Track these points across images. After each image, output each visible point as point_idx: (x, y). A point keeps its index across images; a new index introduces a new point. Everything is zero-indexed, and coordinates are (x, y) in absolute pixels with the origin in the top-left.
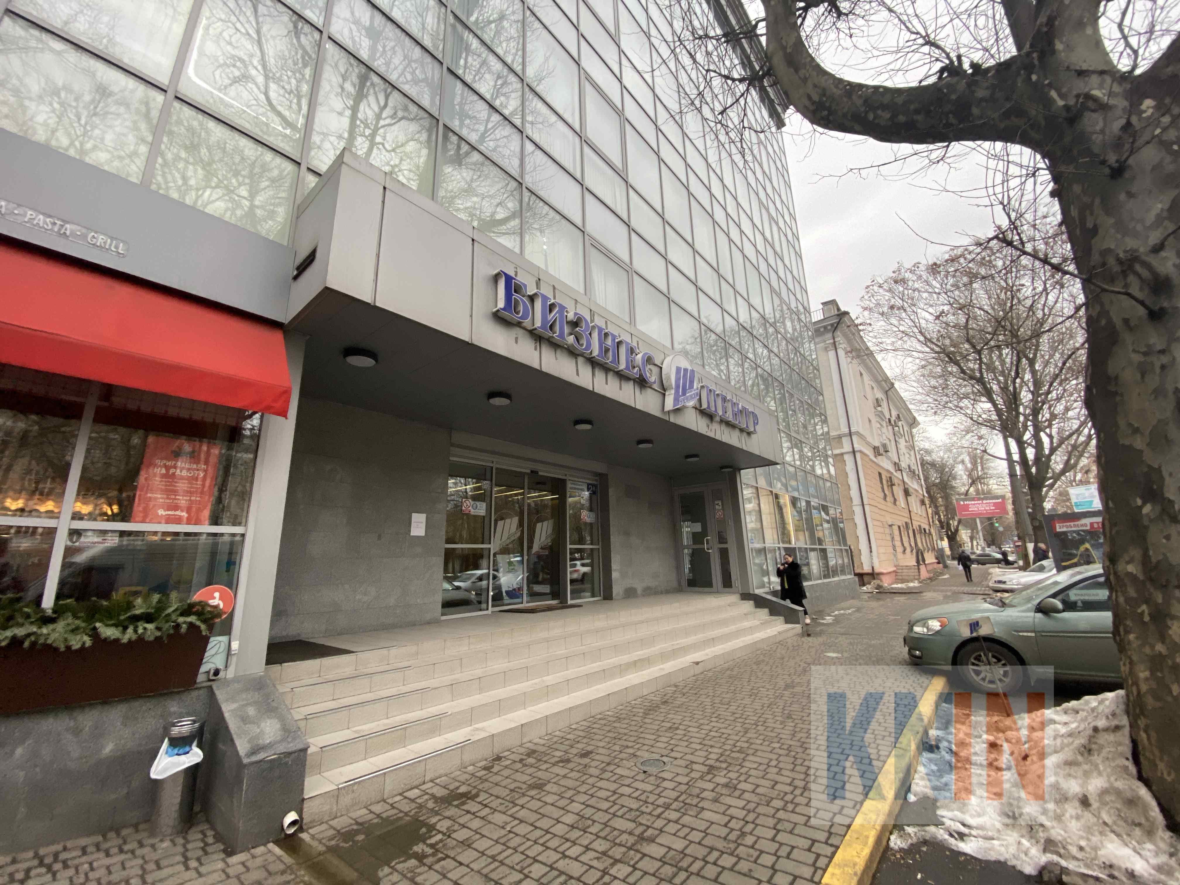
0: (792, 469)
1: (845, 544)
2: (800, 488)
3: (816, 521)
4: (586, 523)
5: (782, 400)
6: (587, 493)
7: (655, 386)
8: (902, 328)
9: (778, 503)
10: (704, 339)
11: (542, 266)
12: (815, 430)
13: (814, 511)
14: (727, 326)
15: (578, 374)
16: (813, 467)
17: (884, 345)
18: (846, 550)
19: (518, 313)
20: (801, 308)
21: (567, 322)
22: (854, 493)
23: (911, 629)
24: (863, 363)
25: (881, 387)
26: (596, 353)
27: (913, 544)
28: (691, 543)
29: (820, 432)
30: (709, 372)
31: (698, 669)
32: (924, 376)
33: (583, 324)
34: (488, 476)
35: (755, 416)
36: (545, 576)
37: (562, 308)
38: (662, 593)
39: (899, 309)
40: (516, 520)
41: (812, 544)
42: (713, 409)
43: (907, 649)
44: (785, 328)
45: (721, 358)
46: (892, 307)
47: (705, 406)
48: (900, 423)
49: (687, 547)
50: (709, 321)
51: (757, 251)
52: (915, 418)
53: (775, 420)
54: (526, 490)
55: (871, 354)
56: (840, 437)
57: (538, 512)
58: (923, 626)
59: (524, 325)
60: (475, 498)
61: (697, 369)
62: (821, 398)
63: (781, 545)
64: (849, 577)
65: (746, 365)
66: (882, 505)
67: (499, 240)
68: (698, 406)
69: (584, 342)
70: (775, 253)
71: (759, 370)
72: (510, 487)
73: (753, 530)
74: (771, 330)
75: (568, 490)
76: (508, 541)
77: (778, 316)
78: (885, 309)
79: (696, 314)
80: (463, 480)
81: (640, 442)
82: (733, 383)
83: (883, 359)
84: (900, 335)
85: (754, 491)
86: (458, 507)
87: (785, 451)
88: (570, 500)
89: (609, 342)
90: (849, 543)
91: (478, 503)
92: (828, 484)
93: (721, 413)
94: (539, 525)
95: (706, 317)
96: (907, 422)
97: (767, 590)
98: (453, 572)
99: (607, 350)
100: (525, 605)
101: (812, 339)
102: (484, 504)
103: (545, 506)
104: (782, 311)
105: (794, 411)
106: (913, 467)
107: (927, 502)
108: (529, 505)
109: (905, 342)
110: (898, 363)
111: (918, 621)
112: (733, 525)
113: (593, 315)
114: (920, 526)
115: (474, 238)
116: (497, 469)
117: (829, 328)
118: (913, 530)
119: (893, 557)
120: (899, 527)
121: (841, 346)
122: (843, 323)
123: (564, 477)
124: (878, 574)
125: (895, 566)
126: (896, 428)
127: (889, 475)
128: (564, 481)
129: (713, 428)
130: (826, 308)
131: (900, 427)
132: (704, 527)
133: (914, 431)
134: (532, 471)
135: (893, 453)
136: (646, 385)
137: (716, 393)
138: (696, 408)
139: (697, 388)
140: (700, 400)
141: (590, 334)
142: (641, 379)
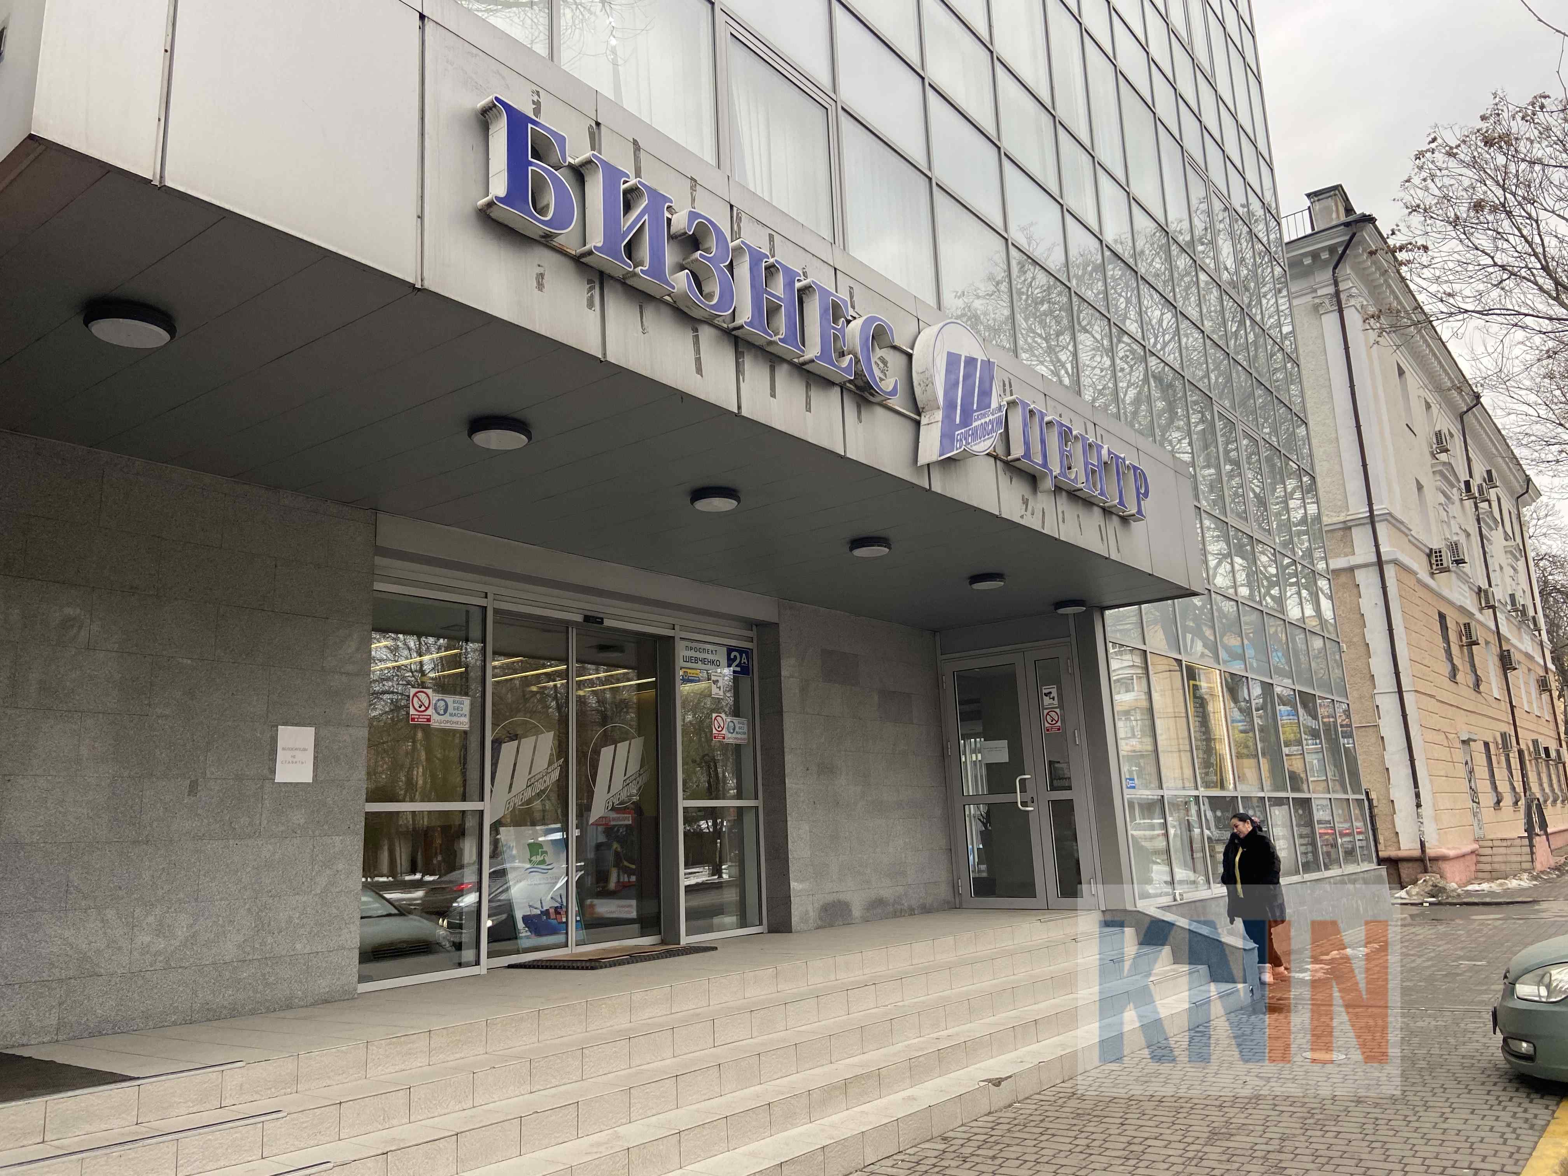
0: (1228, 607)
1: (1356, 785)
2: (1250, 652)
3: (1286, 732)
4: (725, 747)
5: (1208, 438)
6: (727, 672)
7: (896, 402)
8: (1500, 258)
9: (1196, 688)
10: (1017, 284)
11: (607, 91)
12: (1287, 509)
13: (1282, 709)
14: (1073, 252)
15: (699, 370)
16: (1280, 601)
17: (1459, 301)
18: (1359, 802)
19: (542, 211)
20: (1256, 205)
21: (672, 237)
22: (1380, 665)
23: (1510, 990)
24: (1407, 343)
25: (1450, 404)
26: (745, 316)
27: (1519, 788)
28: (983, 789)
29: (1297, 515)
30: (1030, 369)
31: (1001, 1096)
32: (1551, 376)
33: (712, 243)
34: (475, 631)
35: (1140, 475)
36: (625, 878)
37: (658, 200)
38: (911, 912)
39: (1494, 209)
40: (547, 741)
41: (1276, 789)
42: (1039, 460)
43: (1499, 1036)
44: (1216, 259)
45: (1058, 334)
46: (1478, 206)
47: (1017, 451)
48: (1493, 494)
49: (974, 800)
50: (1029, 239)
51: (1151, 60)
52: (1528, 480)
53: (1188, 484)
54: (574, 665)
55: (1426, 322)
56: (1346, 528)
57: (605, 719)
58: (1539, 983)
59: (560, 241)
60: (443, 687)
61: (1001, 359)
62: (1301, 431)
63: (1202, 792)
64: (1366, 866)
65: (1122, 350)
66: (1445, 690)
67: (492, 20)
68: (1000, 452)
69: (714, 287)
70: (1196, 65)
71: (1153, 362)
72: (536, 658)
73: (1136, 757)
74: (1183, 262)
75: (680, 662)
76: (529, 794)
77: (1199, 225)
78: (1462, 211)
79: (998, 224)
80: (412, 642)
81: (858, 542)
82: (1088, 395)
83: (1455, 334)
84: (1498, 275)
85: (1138, 660)
86: (399, 708)
87: (1212, 563)
88: (685, 689)
89: (778, 288)
90: (1364, 786)
91: (450, 699)
92: (1318, 643)
93: (1056, 471)
94: (606, 753)
95: (1023, 229)
96: (1511, 490)
97: (1166, 900)
98: (392, 873)
99: (773, 310)
100: (572, 951)
101: (1283, 283)
102: (467, 701)
103: (622, 706)
104: (1209, 213)
105: (1236, 463)
106: (1520, 600)
107: (1554, 685)
108: (581, 701)
109: (1507, 292)
110: (1491, 343)
111: (1527, 971)
112: (1085, 745)
113: (739, 219)
114: (1535, 742)
115: (425, 13)
116: (496, 611)
117: (1325, 256)
118: (1521, 752)
119: (1470, 818)
120: (1486, 744)
121: (1352, 302)
122: (1359, 243)
123: (670, 633)
124: (1435, 859)
125: (1477, 841)
126: (1485, 505)
127: (1463, 620)
128: (668, 642)
129: (1039, 507)
130: (1317, 206)
131: (1495, 504)
132: (1016, 750)
133: (1526, 511)
134: (587, 619)
135: (1474, 569)
136: (871, 398)
137: (1047, 419)
138: (996, 458)
139: (1000, 408)
140: (1006, 437)
141: (731, 267)
142: (860, 383)
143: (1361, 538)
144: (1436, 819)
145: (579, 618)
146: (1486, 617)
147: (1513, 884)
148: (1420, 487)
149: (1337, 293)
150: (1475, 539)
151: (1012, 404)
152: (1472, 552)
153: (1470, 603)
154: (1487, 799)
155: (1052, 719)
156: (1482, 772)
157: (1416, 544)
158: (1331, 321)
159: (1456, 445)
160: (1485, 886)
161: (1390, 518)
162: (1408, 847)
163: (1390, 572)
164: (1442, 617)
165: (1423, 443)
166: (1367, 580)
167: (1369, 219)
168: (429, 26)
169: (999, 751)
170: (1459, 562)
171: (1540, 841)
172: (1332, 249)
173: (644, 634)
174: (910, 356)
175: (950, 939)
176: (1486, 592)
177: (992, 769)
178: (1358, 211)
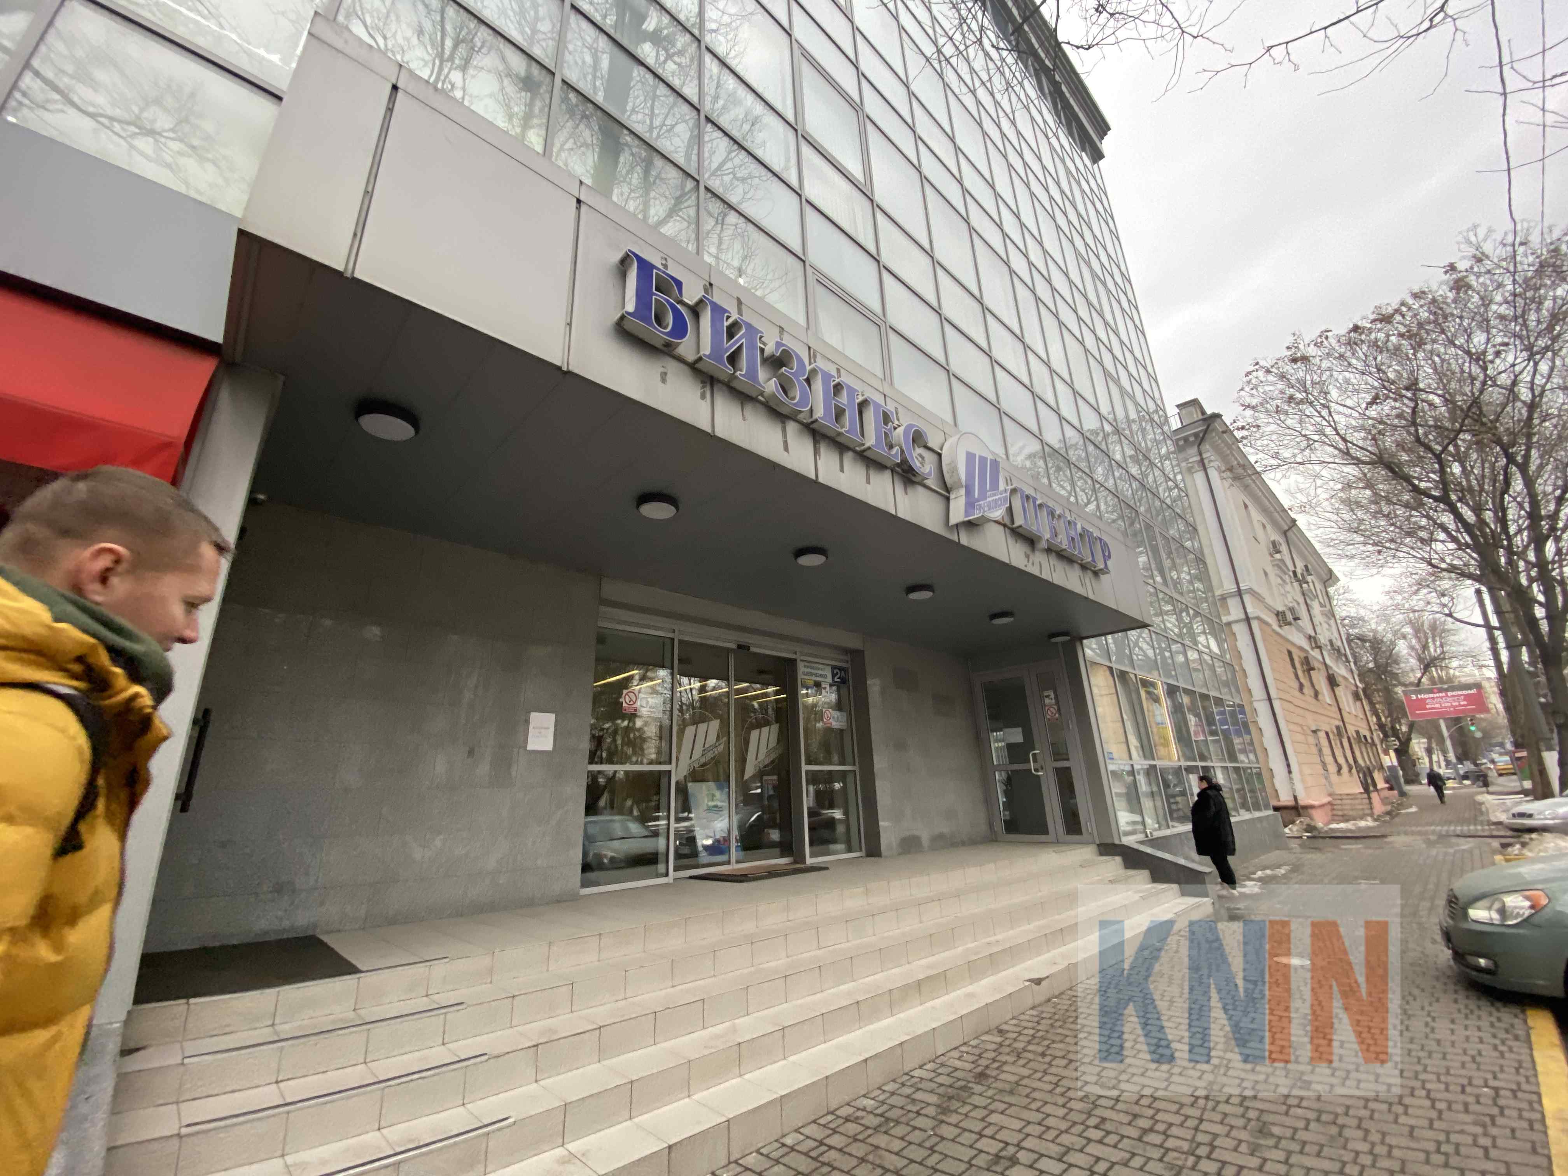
4: (831, 730)
7: (931, 483)
15: (786, 449)
19: (663, 326)
20: (1151, 403)
21: (763, 356)
22: (1255, 684)
24: (1246, 488)
26: (819, 415)
27: (1351, 761)
28: (1005, 762)
33: (795, 364)
35: (1105, 546)
37: (753, 333)
38: (963, 844)
40: (715, 726)
42: (1034, 528)
47: (1019, 521)
48: (1310, 579)
49: (998, 768)
50: (1013, 409)
51: (1079, 318)
52: (1331, 571)
56: (1223, 598)
59: (679, 350)
63: (1158, 762)
64: (1266, 812)
66: (1298, 698)
68: (1007, 521)
69: (797, 393)
70: (1106, 323)
75: (800, 675)
76: (703, 760)
77: (1119, 412)
79: (993, 399)
81: (911, 589)
89: (844, 399)
93: (1047, 536)
94: (755, 734)
95: (1009, 403)
96: (1320, 577)
97: (1141, 837)
99: (840, 412)
100: (732, 867)
104: (1124, 405)
106: (1335, 644)
107: (1362, 695)
112: (1076, 730)
113: (815, 356)
114: (1357, 732)
115: (582, 198)
116: (680, 642)
117: (1192, 439)
118: (1349, 738)
119: (1324, 781)
120: (1327, 733)
121: (1212, 464)
122: (1213, 430)
123: (793, 656)
124: (1306, 808)
125: (1330, 795)
126: (1305, 586)
127: (1303, 655)
128: (793, 661)
129: (1037, 560)
130: (1184, 411)
131: (1311, 584)
132: (1028, 734)
133: (1331, 590)
134: (739, 647)
135: (1305, 622)
136: (913, 479)
137: (1038, 503)
138: (1005, 526)
139: (1006, 491)
140: (1010, 510)
141: (808, 381)
142: (905, 467)
143: (1233, 604)
144: (1303, 781)
145: (734, 646)
146: (1315, 653)
147: (1362, 824)
148: (1266, 574)
149: (1202, 460)
150: (1303, 607)
151: (1014, 491)
152: (1303, 612)
153: (1305, 645)
154: (1332, 768)
155: (1051, 713)
156: (1326, 751)
157: (1268, 608)
158: (1199, 477)
159: (1284, 548)
160: (1342, 825)
161: (1251, 591)
162: (1285, 799)
163: (1255, 624)
164: (1290, 653)
165: (1264, 548)
166: (1240, 630)
167: (1217, 416)
168: (584, 208)
169: (1016, 736)
170: (1296, 619)
171: (1374, 795)
172: (1196, 435)
173: (779, 658)
174: (940, 455)
175: (992, 866)
176: (1315, 638)
177: (1010, 747)
178: (1209, 411)
